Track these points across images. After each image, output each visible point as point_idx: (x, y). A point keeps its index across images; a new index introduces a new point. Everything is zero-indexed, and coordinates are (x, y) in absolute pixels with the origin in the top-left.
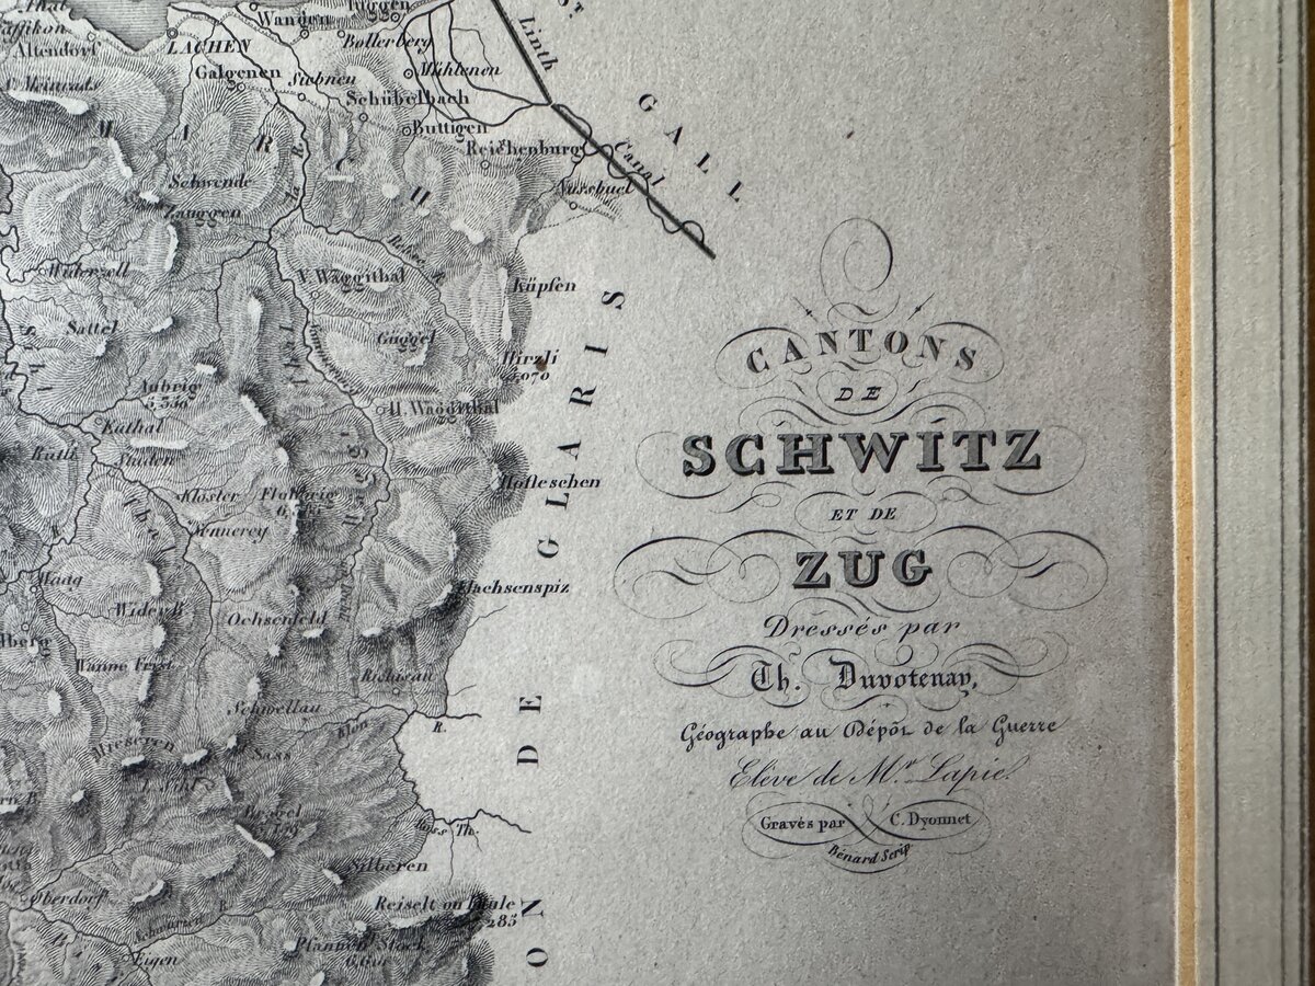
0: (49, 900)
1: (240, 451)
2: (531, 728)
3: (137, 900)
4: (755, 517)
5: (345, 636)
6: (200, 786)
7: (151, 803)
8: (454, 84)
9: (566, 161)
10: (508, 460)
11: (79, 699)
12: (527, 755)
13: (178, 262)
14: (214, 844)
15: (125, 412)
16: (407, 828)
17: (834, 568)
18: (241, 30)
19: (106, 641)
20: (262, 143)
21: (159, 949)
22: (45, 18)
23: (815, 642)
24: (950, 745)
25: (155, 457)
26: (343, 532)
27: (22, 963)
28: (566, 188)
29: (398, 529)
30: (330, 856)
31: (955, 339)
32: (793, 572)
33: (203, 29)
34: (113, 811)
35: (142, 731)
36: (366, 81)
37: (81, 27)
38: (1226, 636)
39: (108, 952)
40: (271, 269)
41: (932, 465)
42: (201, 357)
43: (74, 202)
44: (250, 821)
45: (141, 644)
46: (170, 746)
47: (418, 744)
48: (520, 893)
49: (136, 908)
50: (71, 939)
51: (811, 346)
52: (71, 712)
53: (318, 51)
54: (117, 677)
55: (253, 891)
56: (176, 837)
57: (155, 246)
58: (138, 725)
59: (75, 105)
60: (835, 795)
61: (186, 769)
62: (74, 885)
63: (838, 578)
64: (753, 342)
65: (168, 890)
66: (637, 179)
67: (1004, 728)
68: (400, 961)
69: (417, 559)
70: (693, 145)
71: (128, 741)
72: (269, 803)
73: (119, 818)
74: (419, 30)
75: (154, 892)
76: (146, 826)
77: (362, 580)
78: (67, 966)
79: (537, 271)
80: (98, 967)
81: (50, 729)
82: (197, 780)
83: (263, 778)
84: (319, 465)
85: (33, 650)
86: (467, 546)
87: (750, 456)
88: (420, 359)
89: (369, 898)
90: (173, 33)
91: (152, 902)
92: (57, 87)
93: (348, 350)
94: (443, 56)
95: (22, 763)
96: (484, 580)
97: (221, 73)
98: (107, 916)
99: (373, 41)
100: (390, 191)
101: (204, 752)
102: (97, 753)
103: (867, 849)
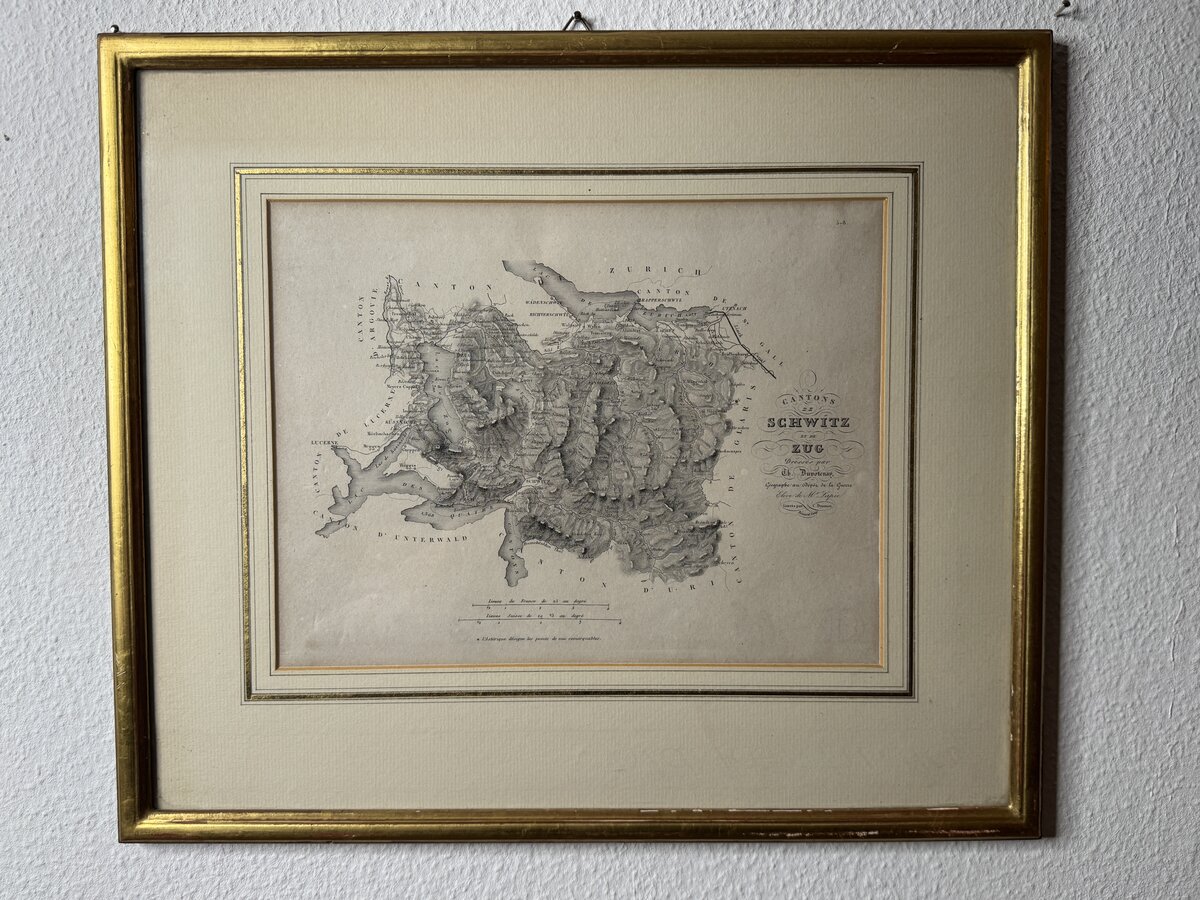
0: (622, 520)
1: (668, 420)
2: (732, 483)
3: (642, 520)
4: (784, 436)
5: (691, 462)
6: (657, 495)
7: (646, 498)
8: (719, 340)
9: (743, 357)
10: (728, 423)
11: (631, 475)
12: (731, 489)
13: (656, 378)
14: (659, 508)
15: (644, 410)
16: (703, 505)
17: (801, 448)
18: (673, 327)
19: (638, 462)
20: (676, 352)
21: (646, 532)
22: (629, 323)
23: (797, 465)
24: (827, 489)
25: (649, 420)
26: (691, 438)
27: (615, 534)
28: (744, 363)
29: (703, 438)
30: (685, 511)
31: (830, 397)
32: (792, 449)
33: (664, 327)
34: (637, 501)
35: (645, 482)
36: (700, 339)
37: (637, 326)
38: (891, 465)
39: (635, 532)
40: (677, 380)
41: (824, 426)
42: (660, 399)
43: (634, 364)
44: (668, 503)
45: (645, 462)
46: (651, 485)
47: (706, 486)
48: (728, 520)
49: (642, 522)
50: (626, 529)
51: (797, 399)
52: (629, 477)
53: (690, 332)
54: (640, 470)
55: (667, 519)
56: (651, 506)
57: (652, 374)
58: (644, 480)
59: (635, 343)
60: (799, 499)
61: (654, 491)
62: (628, 517)
63: (802, 451)
64: (784, 398)
65: (649, 518)
66: (759, 361)
67: (839, 485)
68: (701, 535)
69: (707, 445)
70: (772, 354)
71: (642, 484)
72: (672, 499)
74: (712, 328)
75: (646, 519)
76: (645, 503)
77: (695, 449)
78: (625, 535)
79: (737, 381)
80: (632, 535)
81: (624, 481)
82: (656, 493)
83: (671, 493)
84: (686, 423)
85: (622, 463)
86: (719, 441)
87: (783, 424)
88: (709, 400)
89: (694, 521)
90: (657, 327)
91: (645, 521)
92: (631, 339)
93: (693, 397)
94: (717, 334)
95: (618, 489)
96: (722, 450)
97: (667, 336)
98: (635, 524)
99: (702, 330)
100: (704, 363)
101: (658, 487)
102: (635, 487)
103: (807, 512)
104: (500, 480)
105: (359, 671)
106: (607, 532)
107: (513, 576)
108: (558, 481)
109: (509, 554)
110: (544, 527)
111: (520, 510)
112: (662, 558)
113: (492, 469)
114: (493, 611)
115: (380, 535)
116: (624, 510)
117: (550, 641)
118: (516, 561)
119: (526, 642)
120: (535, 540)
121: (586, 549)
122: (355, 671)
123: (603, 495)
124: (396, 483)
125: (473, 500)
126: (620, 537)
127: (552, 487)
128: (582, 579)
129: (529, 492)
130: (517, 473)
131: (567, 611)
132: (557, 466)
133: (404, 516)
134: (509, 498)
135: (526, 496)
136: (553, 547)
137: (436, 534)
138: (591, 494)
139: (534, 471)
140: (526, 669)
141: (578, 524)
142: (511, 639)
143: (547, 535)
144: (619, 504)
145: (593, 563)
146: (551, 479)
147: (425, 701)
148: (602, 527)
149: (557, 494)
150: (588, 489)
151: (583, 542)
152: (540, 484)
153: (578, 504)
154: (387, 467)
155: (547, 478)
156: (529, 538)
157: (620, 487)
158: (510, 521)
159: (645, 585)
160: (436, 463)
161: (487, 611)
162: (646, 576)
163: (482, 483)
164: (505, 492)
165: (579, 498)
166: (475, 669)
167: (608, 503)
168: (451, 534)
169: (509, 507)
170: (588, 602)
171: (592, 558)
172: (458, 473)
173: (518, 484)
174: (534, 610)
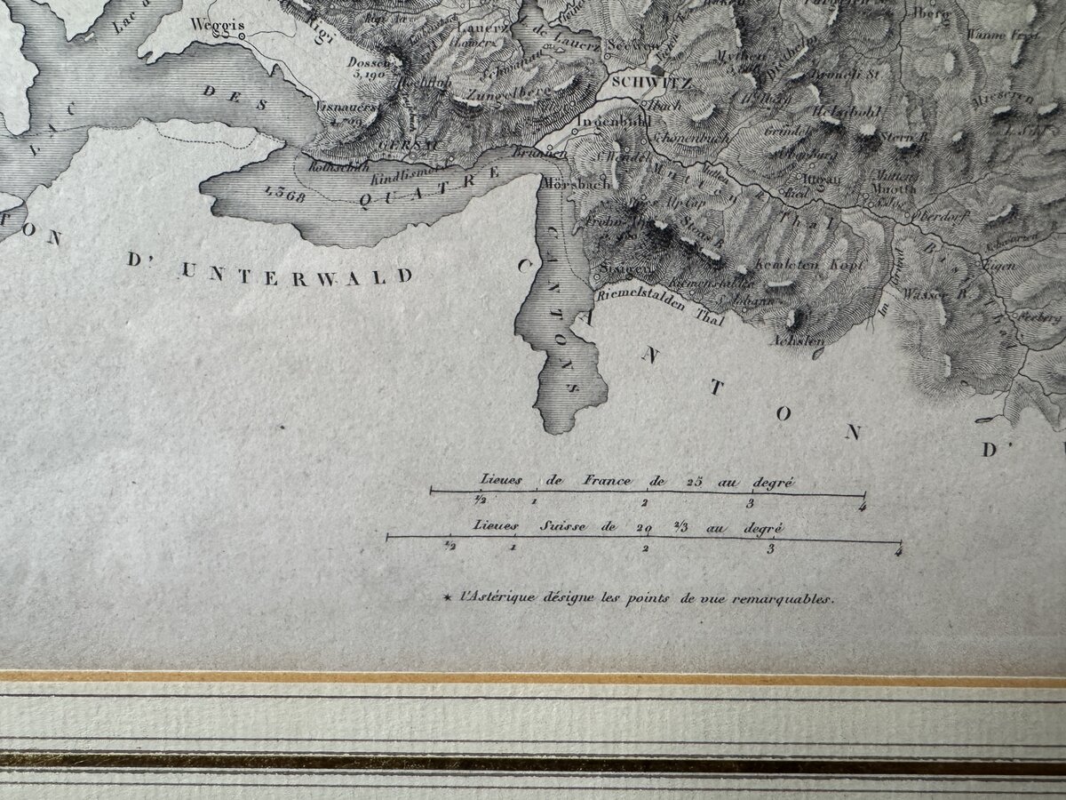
0: (926, 217)
3: (991, 219)
6: (1049, 132)
7: (1011, 145)
11: (968, 60)
14: (1052, 177)
21: (1002, 258)
27: (900, 266)
34: (984, 143)
35: (1012, 86)
39: (965, 259)
45: (1017, 20)
46: (1030, 100)
49: (991, 225)
50: (938, 248)
52: (961, 70)
54: (997, 44)
56: (1027, 171)
58: (1008, 82)
61: (1040, 117)
62: (946, 207)
65: (1015, 212)
71: (1000, 95)
73: (986, 156)
75: (1004, 214)
76: (1004, 162)
78: (933, 269)
80: (956, 270)
81: (944, 83)
82: (1048, 127)
85: (938, 20)
91: (1002, 221)
95: (920, 109)
98: (969, 231)
101: (1055, 106)
102: (976, 103)
104: (522, 77)
105: (80, 687)
106: (873, 260)
107: (561, 401)
108: (720, 82)
109: (548, 328)
110: (664, 239)
111: (586, 183)
112: (1047, 345)
113: (497, 38)
114: (498, 509)
115: (133, 259)
116: (936, 183)
117: (675, 605)
118: (569, 352)
119: (598, 608)
120: (635, 284)
121: (800, 317)
122: (68, 687)
123: (868, 130)
124: (181, 84)
125: (432, 145)
126: (913, 275)
127: (699, 103)
128: (783, 413)
129: (620, 119)
130: (581, 54)
131: (733, 513)
132: (721, 30)
133: (208, 200)
134: (553, 141)
135: (610, 132)
136: (692, 308)
137: (313, 259)
138: (829, 129)
139: (639, 45)
140: (599, 690)
141: (780, 230)
142: (550, 598)
143: (673, 268)
144: (921, 166)
145: (823, 358)
146: (696, 75)
147: (284, 780)
148: (857, 244)
149: (714, 129)
150: (817, 111)
151: (792, 289)
152: (659, 91)
153: (782, 163)
154: (151, 28)
155: (682, 72)
156: (614, 276)
157: (928, 108)
158: (554, 219)
159: (989, 433)
160: (312, 17)
161: (474, 512)
162: (994, 403)
163: (464, 88)
164: (541, 121)
165: (789, 141)
166: (439, 689)
167: (883, 159)
168: (362, 261)
169: (553, 171)
170: (801, 486)
171: (817, 344)
172: (385, 51)
173: (583, 90)
174: (625, 510)
